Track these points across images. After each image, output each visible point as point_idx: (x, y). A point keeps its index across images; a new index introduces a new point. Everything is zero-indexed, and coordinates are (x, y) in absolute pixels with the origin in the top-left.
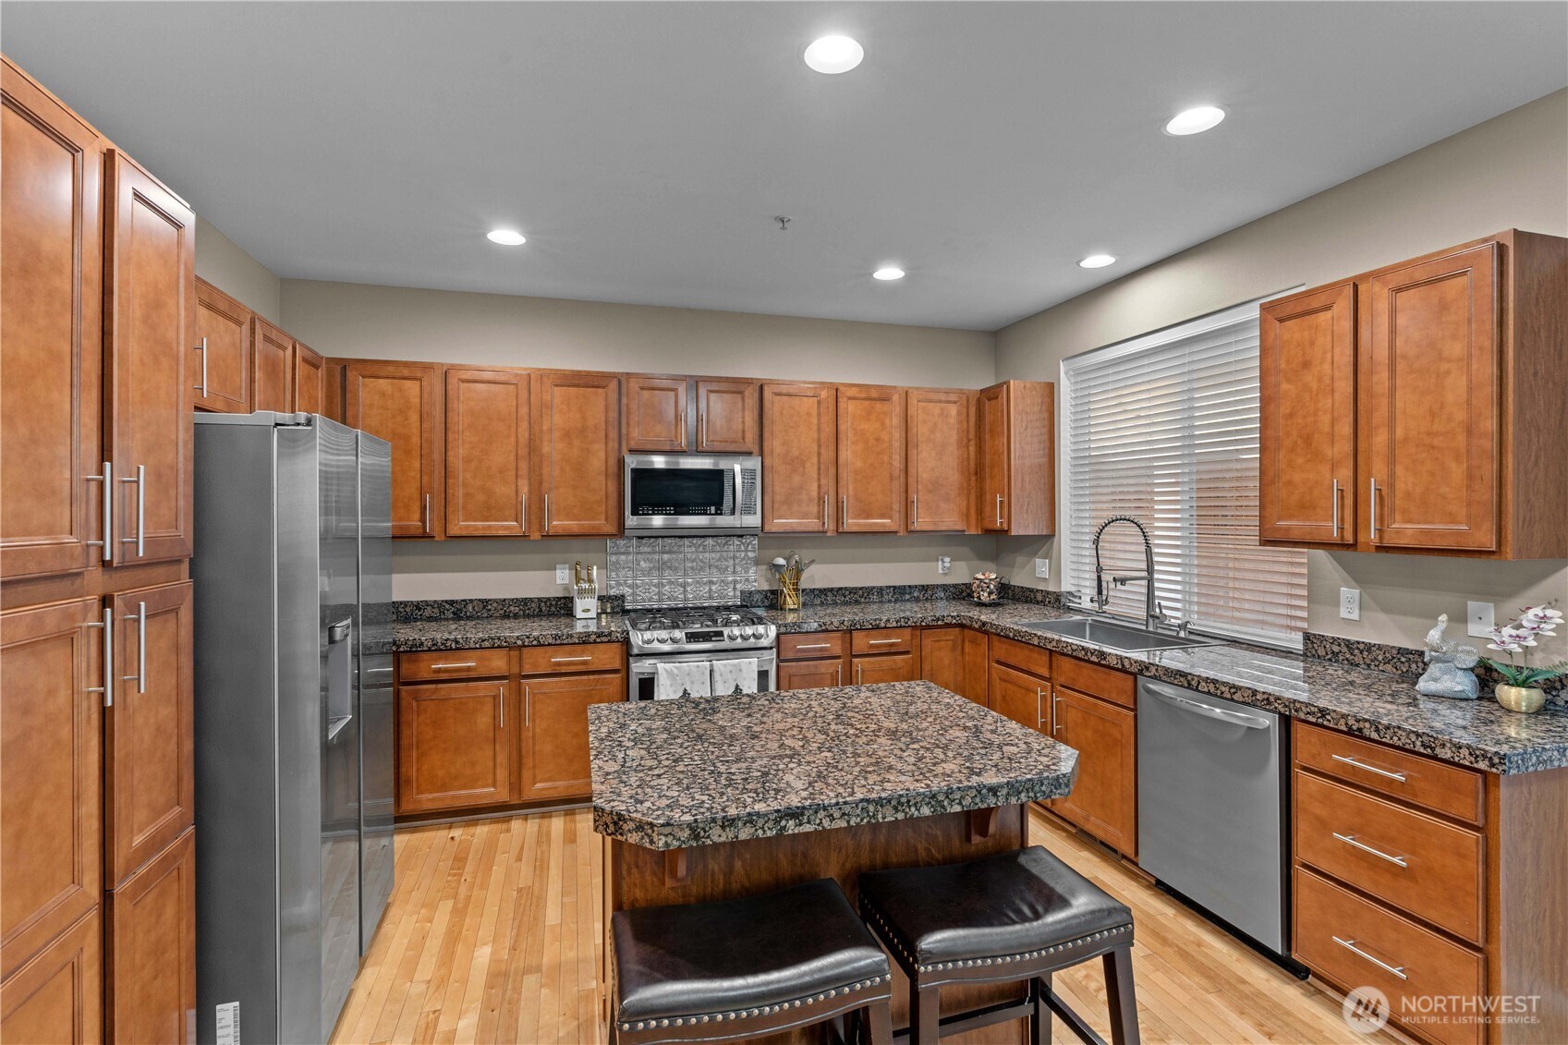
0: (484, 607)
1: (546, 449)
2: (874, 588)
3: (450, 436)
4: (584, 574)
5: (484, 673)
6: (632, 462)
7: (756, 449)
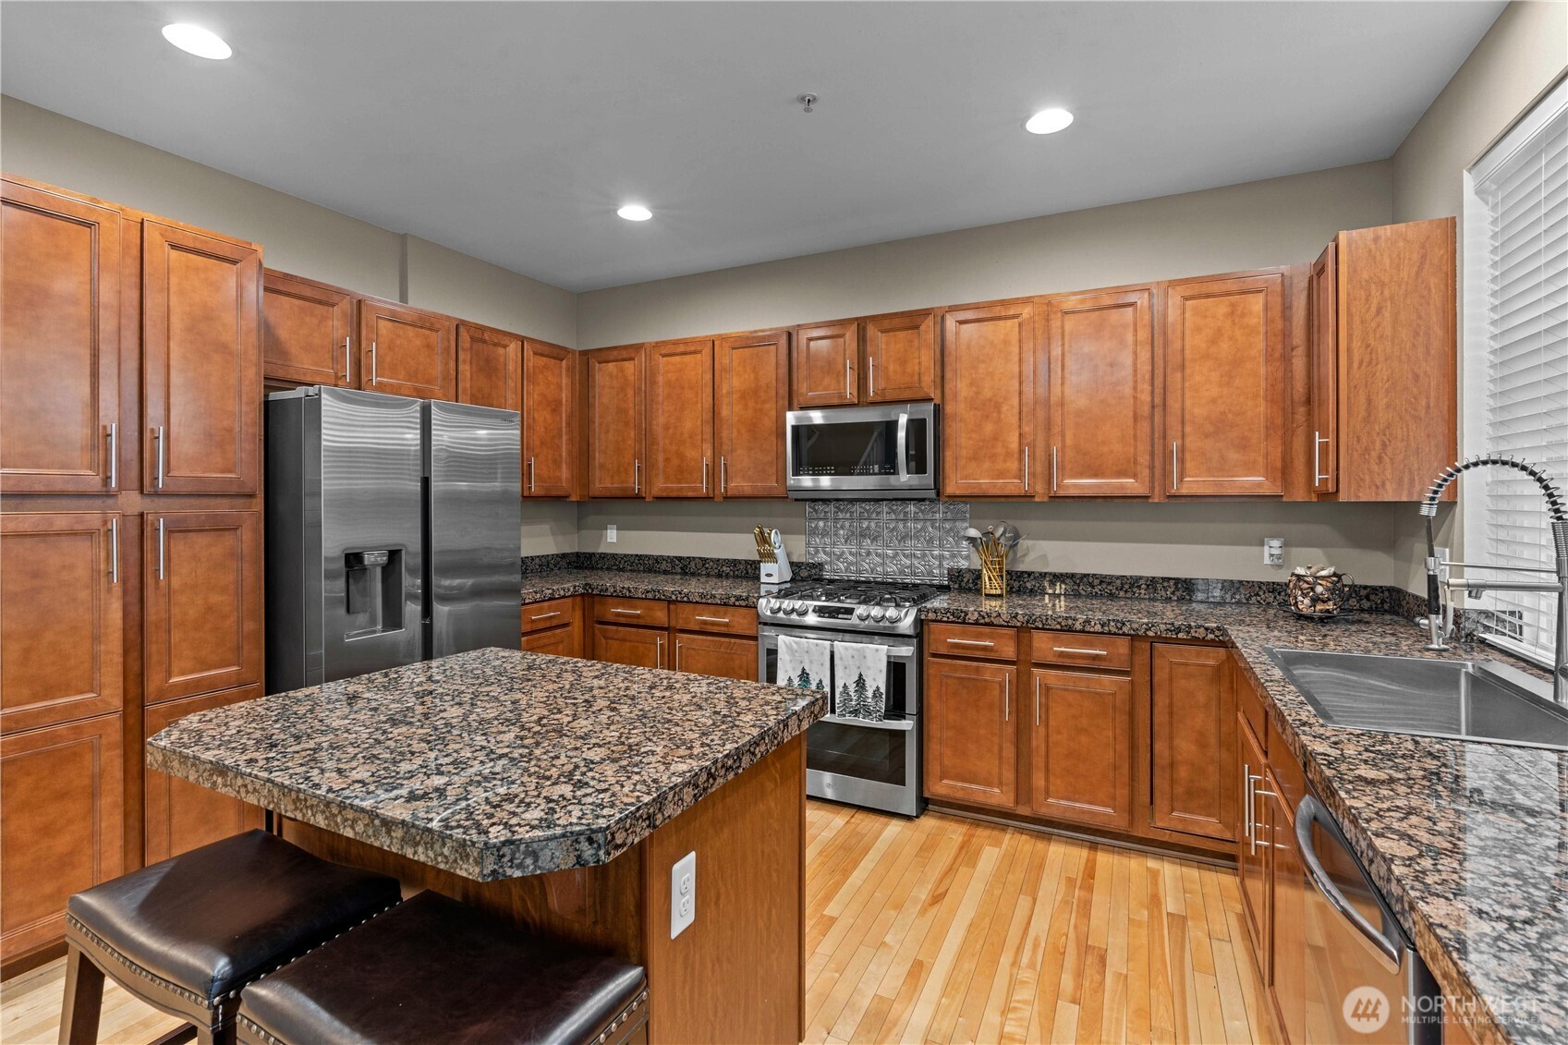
0: (704, 565)
1: (725, 412)
2: (1141, 578)
3: (654, 408)
5: (649, 622)
6: (792, 419)
7: (936, 394)
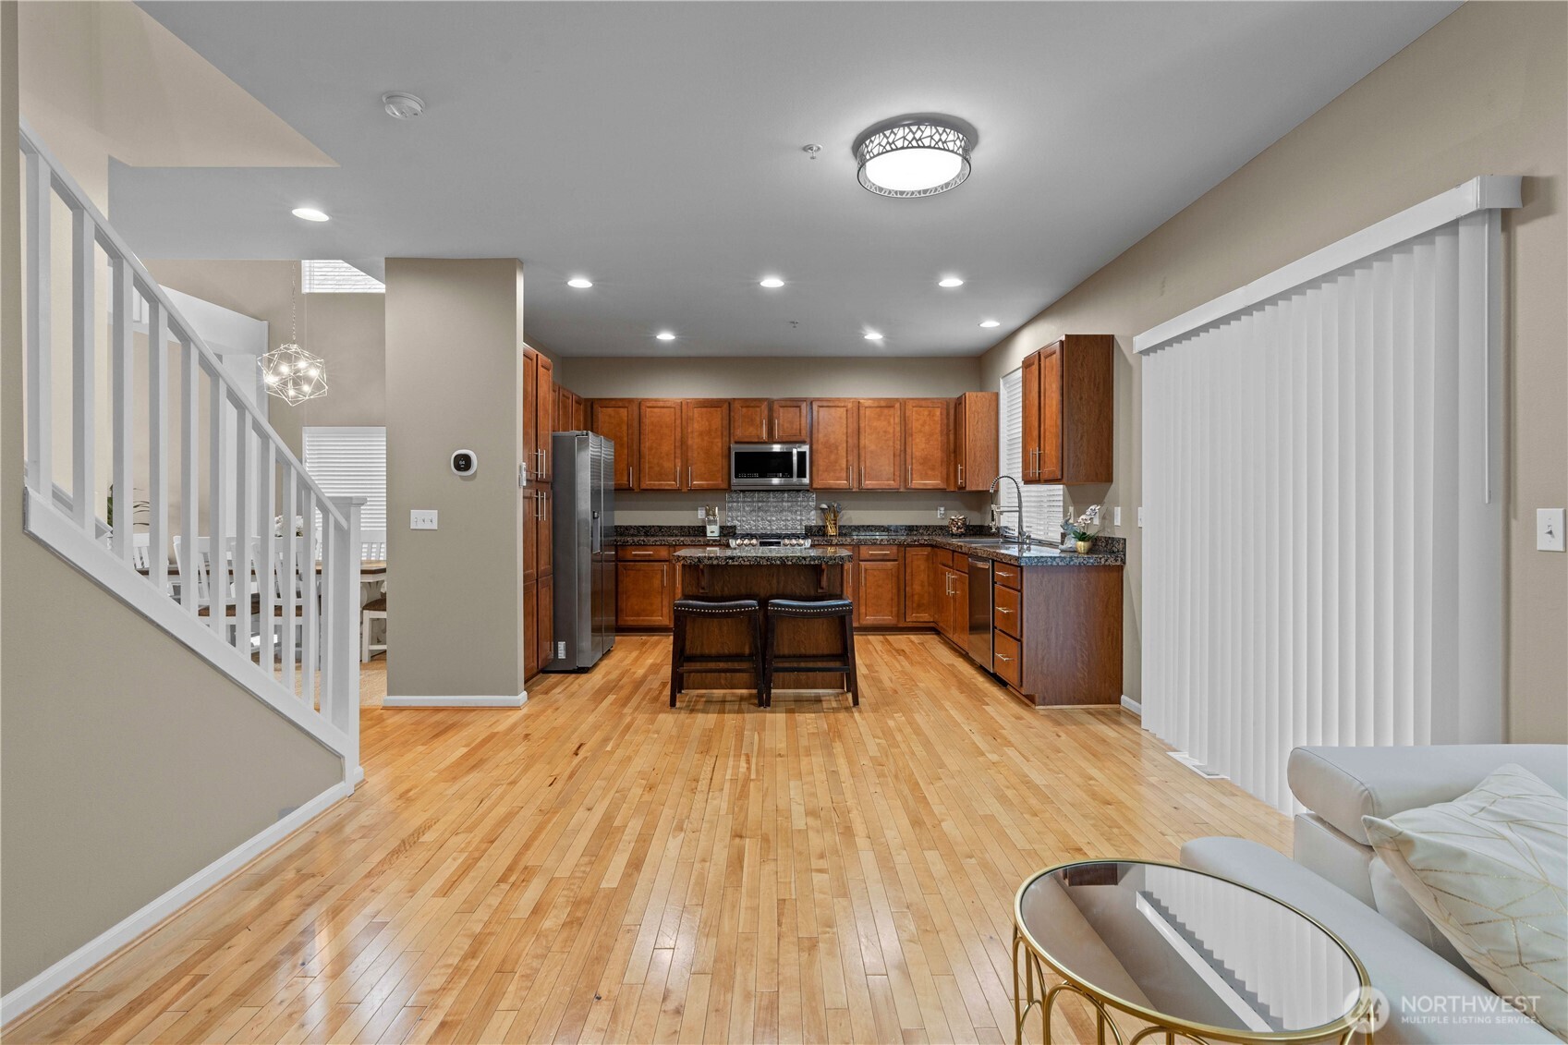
0: (660, 529)
1: (690, 442)
3: (642, 437)
4: (711, 513)
5: (657, 558)
6: (735, 448)
7: (808, 440)
